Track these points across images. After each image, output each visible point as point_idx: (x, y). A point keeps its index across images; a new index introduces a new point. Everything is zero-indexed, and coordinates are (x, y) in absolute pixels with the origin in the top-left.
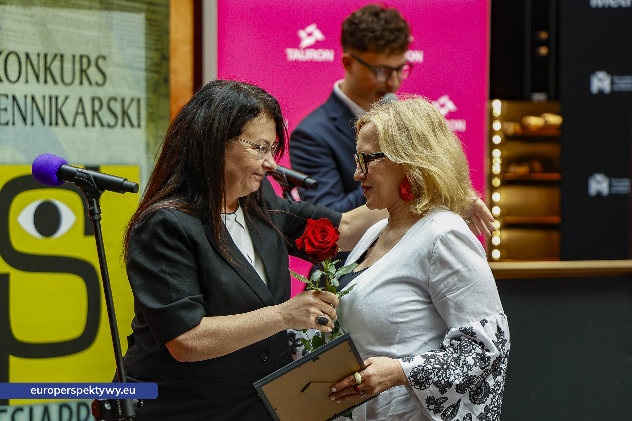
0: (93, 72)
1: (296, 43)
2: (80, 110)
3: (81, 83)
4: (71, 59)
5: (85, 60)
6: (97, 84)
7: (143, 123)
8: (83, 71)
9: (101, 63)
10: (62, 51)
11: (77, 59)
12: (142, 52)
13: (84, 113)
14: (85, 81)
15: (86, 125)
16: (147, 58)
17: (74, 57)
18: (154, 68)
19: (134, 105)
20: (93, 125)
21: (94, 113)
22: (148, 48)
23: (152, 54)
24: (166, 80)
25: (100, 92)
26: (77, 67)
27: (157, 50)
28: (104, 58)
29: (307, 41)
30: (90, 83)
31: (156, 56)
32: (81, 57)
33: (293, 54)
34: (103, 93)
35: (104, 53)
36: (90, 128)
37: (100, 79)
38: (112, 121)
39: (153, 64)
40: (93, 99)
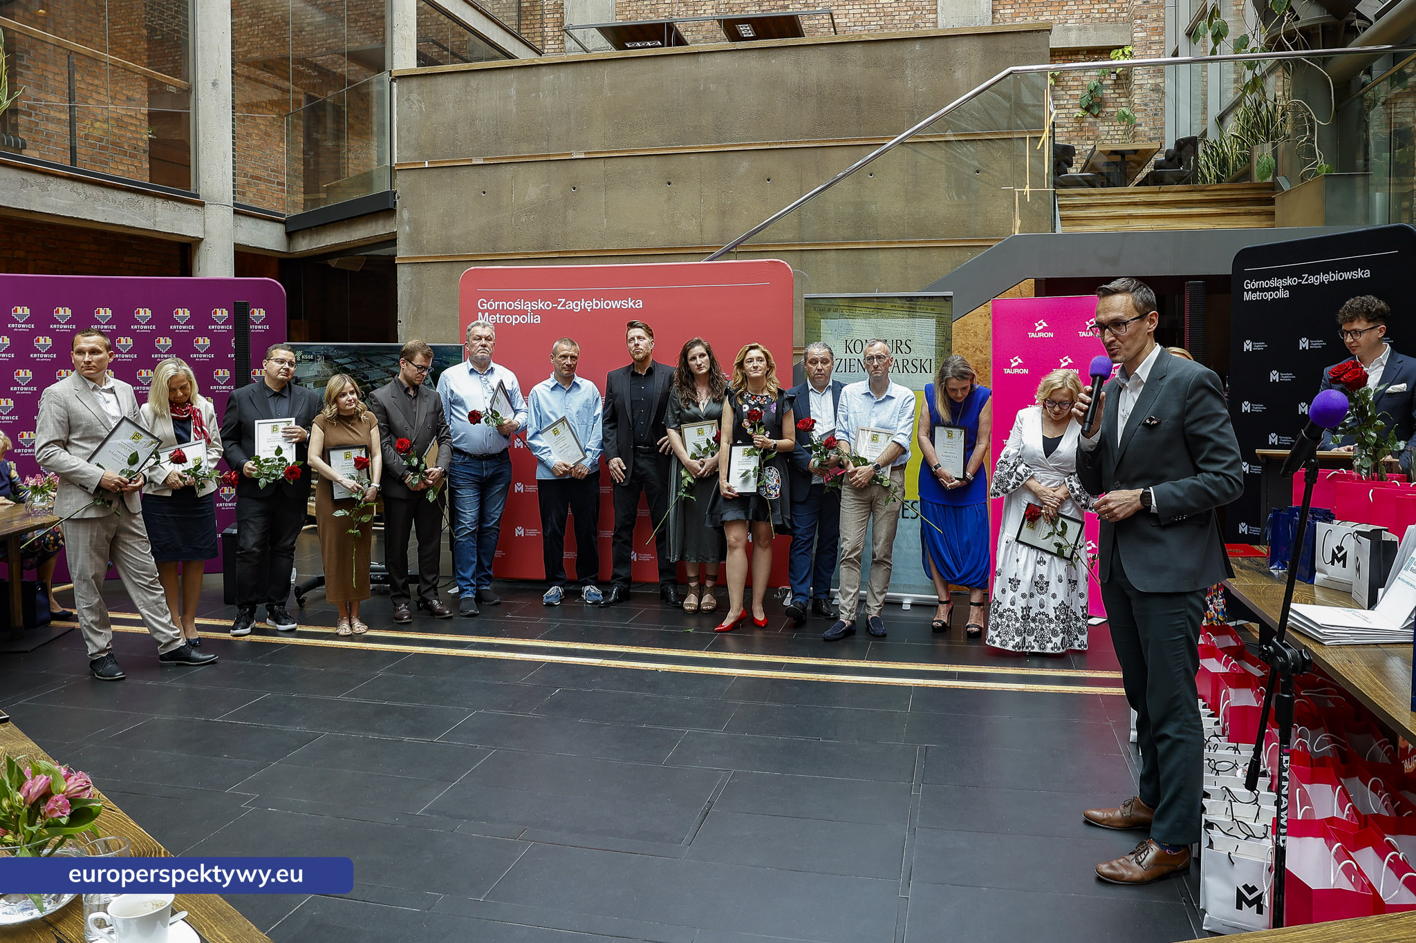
0: (903, 347)
1: (1033, 329)
5: (899, 342)
6: (905, 353)
7: (933, 371)
9: (908, 343)
11: (895, 341)
12: (934, 337)
14: (899, 352)
15: (899, 372)
16: (936, 340)
18: (941, 344)
19: (928, 362)
20: (903, 372)
21: (904, 366)
22: (937, 335)
23: (939, 338)
24: (950, 350)
25: (907, 356)
26: (895, 345)
27: (944, 336)
28: (910, 340)
29: (1039, 328)
30: (901, 353)
31: (943, 338)
32: (897, 341)
33: (1032, 335)
34: (909, 357)
35: (910, 338)
36: (901, 373)
37: (908, 350)
38: (914, 370)
40: (903, 360)
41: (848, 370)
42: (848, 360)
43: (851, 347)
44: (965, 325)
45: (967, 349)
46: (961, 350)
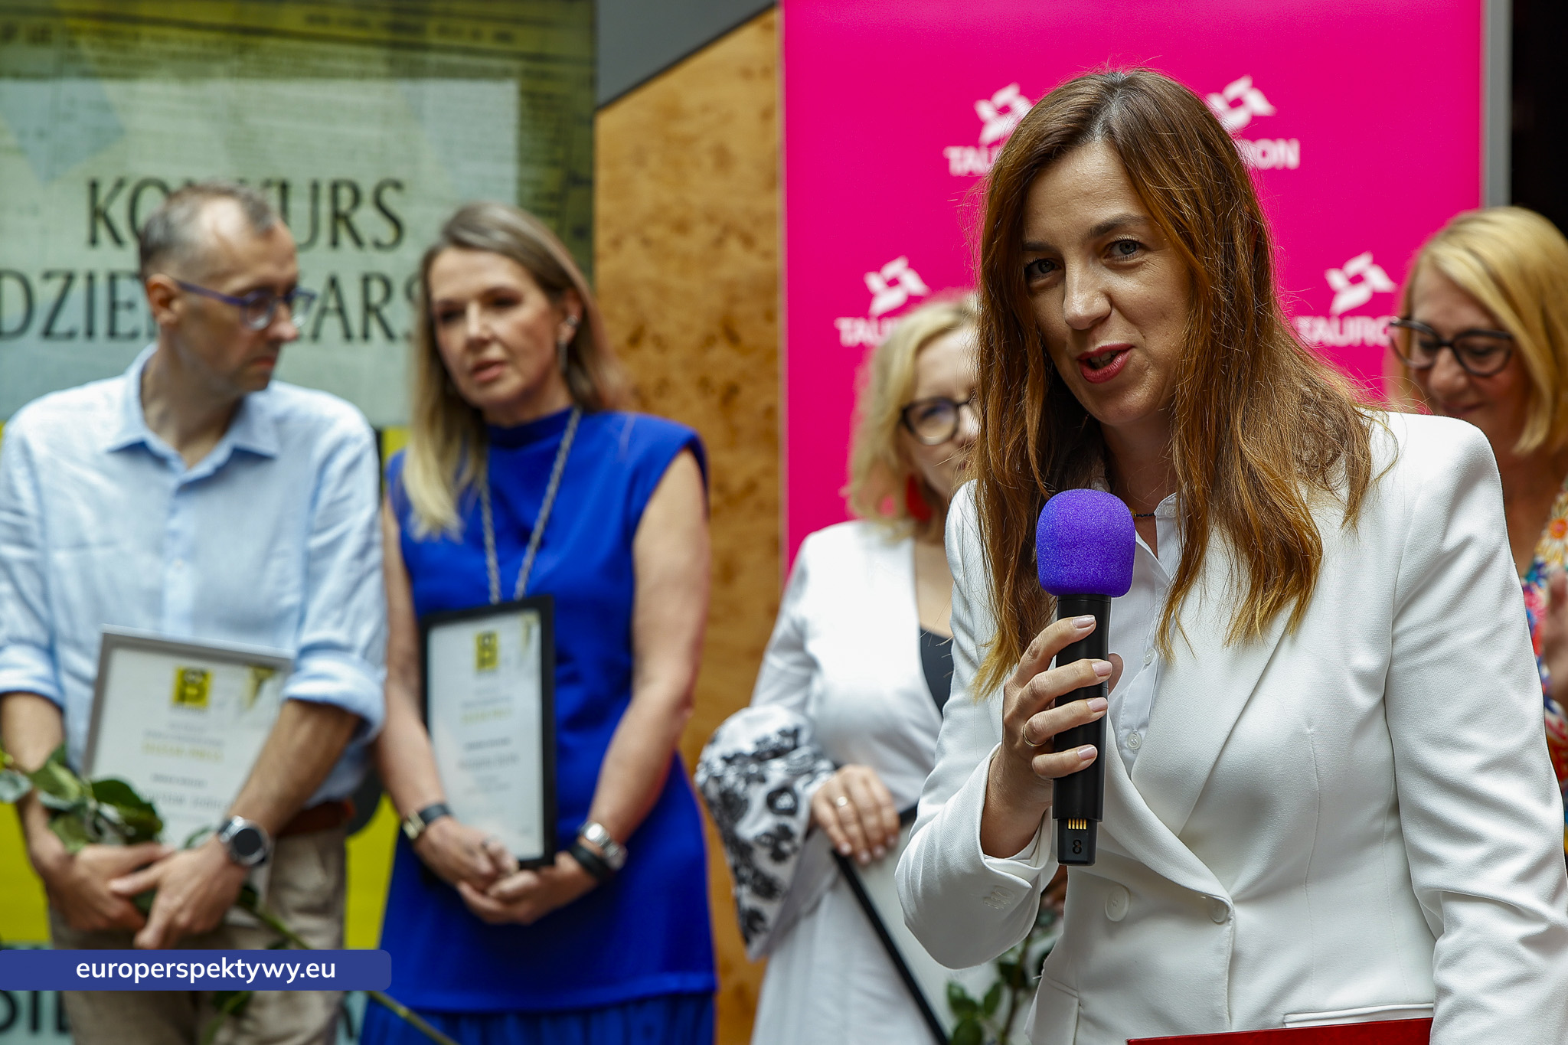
0: (366, 219)
1: (970, 133)
2: (332, 304)
3: (335, 243)
4: (307, 191)
5: (345, 195)
6: (378, 245)
8: (339, 218)
9: (390, 197)
10: (283, 172)
11: (325, 192)
12: (509, 170)
13: (341, 311)
14: (345, 239)
15: (348, 336)
16: (522, 182)
17: (315, 187)
18: (543, 205)
20: (366, 336)
21: (369, 309)
22: (525, 158)
23: (535, 173)
24: (584, 230)
25: (386, 263)
26: (325, 208)
27: (553, 163)
28: (398, 186)
29: (997, 127)
30: (358, 242)
31: (551, 179)
32: (335, 187)
33: (962, 160)
34: (395, 264)
35: (398, 173)
36: (358, 344)
37: (386, 233)
39: (536, 197)
40: (366, 280)
41: (101, 325)
42: (101, 284)
43: (118, 212)
44: (673, 112)
45: (682, 227)
46: (656, 232)
